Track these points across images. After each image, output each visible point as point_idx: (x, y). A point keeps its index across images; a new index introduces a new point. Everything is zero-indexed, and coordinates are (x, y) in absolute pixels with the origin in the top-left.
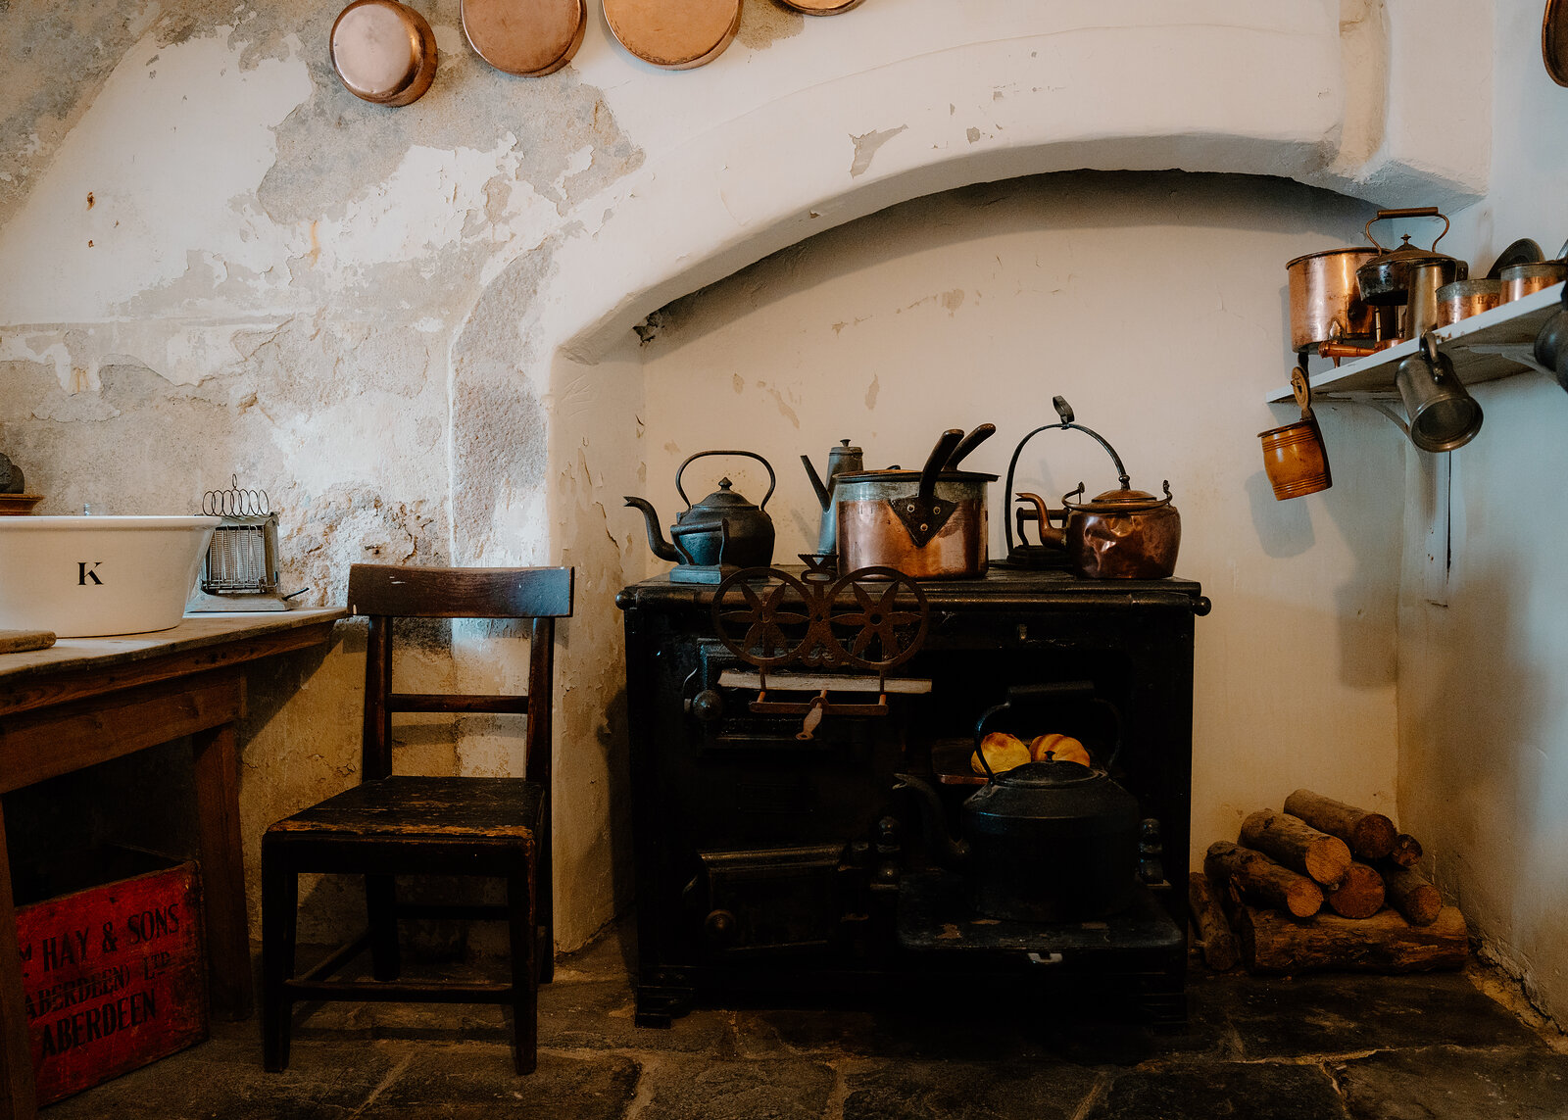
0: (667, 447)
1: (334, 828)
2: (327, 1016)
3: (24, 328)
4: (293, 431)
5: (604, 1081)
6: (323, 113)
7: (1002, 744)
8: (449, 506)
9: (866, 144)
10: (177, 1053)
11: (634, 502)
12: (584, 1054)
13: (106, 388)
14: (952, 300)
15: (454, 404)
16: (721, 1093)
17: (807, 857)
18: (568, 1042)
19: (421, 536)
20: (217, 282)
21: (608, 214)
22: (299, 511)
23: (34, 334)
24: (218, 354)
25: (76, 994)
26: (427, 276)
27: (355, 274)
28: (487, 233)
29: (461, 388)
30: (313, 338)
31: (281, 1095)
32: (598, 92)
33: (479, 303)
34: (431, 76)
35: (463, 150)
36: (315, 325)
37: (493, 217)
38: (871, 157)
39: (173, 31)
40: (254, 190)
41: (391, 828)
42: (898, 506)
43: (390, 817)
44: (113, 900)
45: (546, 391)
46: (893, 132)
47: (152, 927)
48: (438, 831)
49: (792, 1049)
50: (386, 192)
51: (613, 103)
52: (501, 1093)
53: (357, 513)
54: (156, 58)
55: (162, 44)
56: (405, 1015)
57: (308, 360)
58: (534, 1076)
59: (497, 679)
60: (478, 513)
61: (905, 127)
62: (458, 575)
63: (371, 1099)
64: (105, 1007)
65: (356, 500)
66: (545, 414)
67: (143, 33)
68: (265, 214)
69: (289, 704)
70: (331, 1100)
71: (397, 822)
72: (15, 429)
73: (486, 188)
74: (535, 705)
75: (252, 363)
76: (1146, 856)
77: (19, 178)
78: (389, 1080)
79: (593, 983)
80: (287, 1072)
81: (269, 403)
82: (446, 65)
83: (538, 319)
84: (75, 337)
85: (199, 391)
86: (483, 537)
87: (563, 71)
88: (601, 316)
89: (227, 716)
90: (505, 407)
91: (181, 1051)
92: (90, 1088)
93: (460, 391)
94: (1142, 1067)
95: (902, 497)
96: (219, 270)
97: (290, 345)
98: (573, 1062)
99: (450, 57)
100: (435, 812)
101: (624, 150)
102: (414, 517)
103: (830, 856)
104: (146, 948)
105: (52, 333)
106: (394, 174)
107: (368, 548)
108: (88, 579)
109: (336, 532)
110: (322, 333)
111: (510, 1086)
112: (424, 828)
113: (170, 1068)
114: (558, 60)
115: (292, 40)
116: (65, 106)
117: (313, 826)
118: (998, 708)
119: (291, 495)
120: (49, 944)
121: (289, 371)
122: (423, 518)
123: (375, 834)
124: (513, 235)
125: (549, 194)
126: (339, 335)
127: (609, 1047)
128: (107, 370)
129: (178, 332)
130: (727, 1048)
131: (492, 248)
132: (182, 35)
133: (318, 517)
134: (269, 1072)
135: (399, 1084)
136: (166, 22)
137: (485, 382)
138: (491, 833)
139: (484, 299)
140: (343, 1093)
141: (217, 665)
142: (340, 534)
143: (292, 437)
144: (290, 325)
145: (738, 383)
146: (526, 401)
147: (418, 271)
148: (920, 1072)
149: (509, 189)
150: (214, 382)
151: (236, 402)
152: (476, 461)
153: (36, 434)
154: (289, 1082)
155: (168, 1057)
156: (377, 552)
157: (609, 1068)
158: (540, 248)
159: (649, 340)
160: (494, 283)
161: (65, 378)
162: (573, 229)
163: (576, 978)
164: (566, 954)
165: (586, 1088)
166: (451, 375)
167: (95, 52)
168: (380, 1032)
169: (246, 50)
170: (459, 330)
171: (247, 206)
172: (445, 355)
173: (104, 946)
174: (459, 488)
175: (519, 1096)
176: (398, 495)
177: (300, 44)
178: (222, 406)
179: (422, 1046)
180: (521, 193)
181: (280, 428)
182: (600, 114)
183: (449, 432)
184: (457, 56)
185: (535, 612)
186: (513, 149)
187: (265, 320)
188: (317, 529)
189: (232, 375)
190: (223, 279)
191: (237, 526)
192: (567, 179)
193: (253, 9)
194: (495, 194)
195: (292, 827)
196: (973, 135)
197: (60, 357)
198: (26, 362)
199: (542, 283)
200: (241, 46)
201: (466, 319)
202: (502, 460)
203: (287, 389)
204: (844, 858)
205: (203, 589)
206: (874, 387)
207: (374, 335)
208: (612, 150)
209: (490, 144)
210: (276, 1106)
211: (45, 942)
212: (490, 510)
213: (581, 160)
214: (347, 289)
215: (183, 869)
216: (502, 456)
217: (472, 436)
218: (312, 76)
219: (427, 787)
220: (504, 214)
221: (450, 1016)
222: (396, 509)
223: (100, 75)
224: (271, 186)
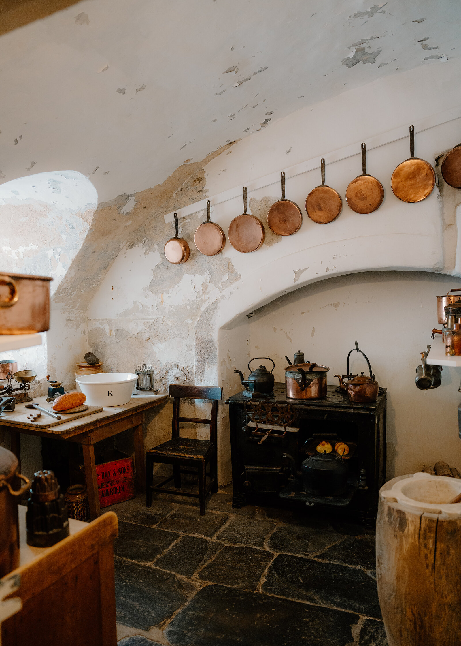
0: (256, 347)
1: (161, 452)
2: (162, 496)
3: (99, 320)
4: (158, 347)
5: (219, 520)
6: (163, 265)
7: (323, 445)
8: (194, 368)
9: (298, 273)
10: (129, 500)
11: (237, 371)
12: (218, 513)
13: (116, 335)
14: (336, 305)
15: (195, 342)
16: (245, 526)
17: (271, 470)
18: (215, 509)
19: (188, 375)
20: (140, 309)
21: (231, 293)
22: (160, 367)
23: (101, 321)
24: (141, 327)
25: (108, 484)
26: (189, 308)
27: (172, 307)
28: (202, 297)
29: (197, 338)
30: (162, 323)
31: (149, 513)
32: (229, 259)
33: (201, 316)
34: (188, 256)
35: (197, 275)
36: (163, 320)
37: (204, 293)
38: (299, 276)
39: (130, 245)
40: (148, 286)
41: (173, 454)
42: (297, 380)
43: (174, 451)
44: (115, 464)
45: (217, 340)
46: (305, 270)
47: (123, 471)
48: (183, 455)
49: (267, 518)
50: (178, 286)
51: (233, 262)
52: (195, 519)
53: (173, 368)
54: (126, 253)
55: (127, 249)
56: (179, 498)
57: (161, 329)
58: (204, 516)
59: (205, 414)
60: (201, 371)
61: (308, 268)
62: (195, 388)
63: (167, 516)
64: (114, 488)
65: (173, 365)
66: (217, 346)
67: (123, 247)
68: (151, 292)
69: (157, 416)
70: (158, 515)
71: (175, 452)
72: (97, 344)
73: (202, 285)
74: (213, 422)
75: (148, 329)
76: (361, 479)
77: (97, 285)
78: (172, 512)
79: (227, 495)
80: (151, 507)
81: (152, 340)
82: (192, 253)
83: (215, 321)
84: (109, 322)
85: (137, 336)
86: (202, 377)
87: (220, 254)
88: (230, 320)
89: (140, 423)
90: (207, 343)
91: (130, 500)
92: (111, 505)
93: (196, 339)
94: (356, 537)
95: (298, 377)
96: (141, 306)
97: (157, 325)
98: (214, 514)
99: (193, 251)
100: (184, 450)
101: (236, 274)
102: (186, 370)
103: (277, 470)
104: (122, 476)
105: (105, 321)
106: (180, 281)
107: (175, 378)
108: (110, 394)
109: (168, 373)
110: (164, 322)
111: (198, 517)
112: (180, 454)
113: (127, 503)
114: (220, 251)
115: (156, 247)
116: (107, 267)
117: (156, 452)
118: (310, 439)
119: (158, 363)
120: (103, 473)
121: (157, 332)
122: (188, 370)
123: (169, 455)
124: (209, 298)
125: (218, 287)
126: (168, 323)
127: (224, 512)
128: (117, 330)
129: (132, 321)
130: (252, 516)
131: (204, 301)
132: (131, 246)
133: (164, 369)
134: (147, 507)
135: (174, 514)
136: (128, 243)
137: (202, 337)
138: (195, 457)
139: (202, 315)
140: (162, 514)
141: (137, 412)
142: (169, 374)
143: (158, 349)
144: (157, 320)
145: (275, 329)
146: (211, 342)
147: (186, 307)
148: (296, 529)
149: (208, 286)
150: (140, 334)
151: (145, 339)
152: (200, 357)
153: (102, 346)
154: (151, 510)
155: (127, 501)
156: (178, 379)
157: (222, 517)
158: (215, 302)
159: (251, 317)
160: (204, 311)
161: (107, 332)
162: (223, 297)
163: (223, 493)
164: (222, 486)
165: (214, 521)
166: (194, 335)
167: (113, 254)
168: (173, 501)
169: (146, 250)
170: (196, 322)
171: (147, 290)
172: (193, 329)
173: (114, 474)
174: (196, 364)
175: (199, 520)
176: (182, 364)
177: (158, 248)
178: (142, 340)
179: (182, 505)
180: (211, 286)
181: (155, 346)
182: (230, 265)
183: (194, 349)
184: (195, 250)
185: (213, 398)
186: (209, 275)
187: (151, 319)
188: (164, 372)
189: (144, 332)
190: (141, 308)
191: (144, 373)
192: (222, 283)
193: (147, 239)
194: (204, 286)
195: (152, 451)
196: (327, 270)
197: (106, 327)
198: (100, 328)
199: (216, 311)
200: (145, 248)
201: (197, 320)
202: (206, 357)
203: (156, 337)
204: (281, 471)
205: (136, 389)
206: (314, 331)
207: (176, 323)
208: (233, 274)
209: (202, 274)
210: (147, 515)
211: (102, 473)
212: (204, 370)
213: (225, 277)
214: (170, 311)
215: (130, 458)
216: (206, 356)
217: (199, 350)
218: (161, 256)
219: (186, 442)
220: (207, 292)
221: (189, 500)
222: (182, 368)
223: (114, 258)
224: (152, 284)
